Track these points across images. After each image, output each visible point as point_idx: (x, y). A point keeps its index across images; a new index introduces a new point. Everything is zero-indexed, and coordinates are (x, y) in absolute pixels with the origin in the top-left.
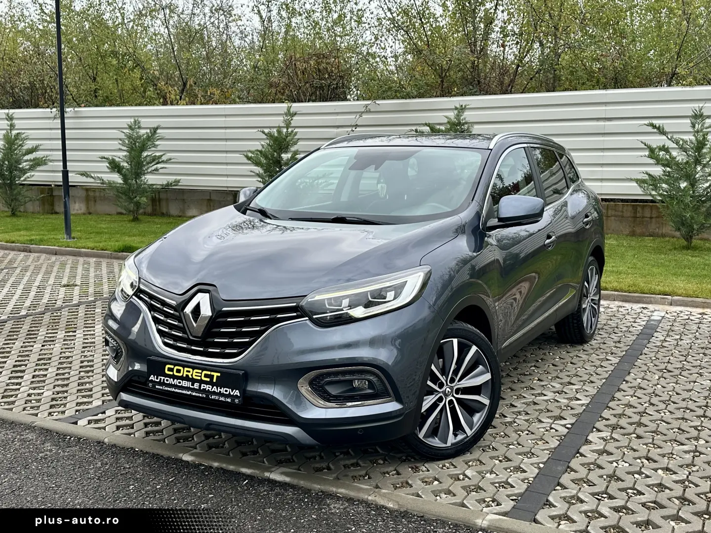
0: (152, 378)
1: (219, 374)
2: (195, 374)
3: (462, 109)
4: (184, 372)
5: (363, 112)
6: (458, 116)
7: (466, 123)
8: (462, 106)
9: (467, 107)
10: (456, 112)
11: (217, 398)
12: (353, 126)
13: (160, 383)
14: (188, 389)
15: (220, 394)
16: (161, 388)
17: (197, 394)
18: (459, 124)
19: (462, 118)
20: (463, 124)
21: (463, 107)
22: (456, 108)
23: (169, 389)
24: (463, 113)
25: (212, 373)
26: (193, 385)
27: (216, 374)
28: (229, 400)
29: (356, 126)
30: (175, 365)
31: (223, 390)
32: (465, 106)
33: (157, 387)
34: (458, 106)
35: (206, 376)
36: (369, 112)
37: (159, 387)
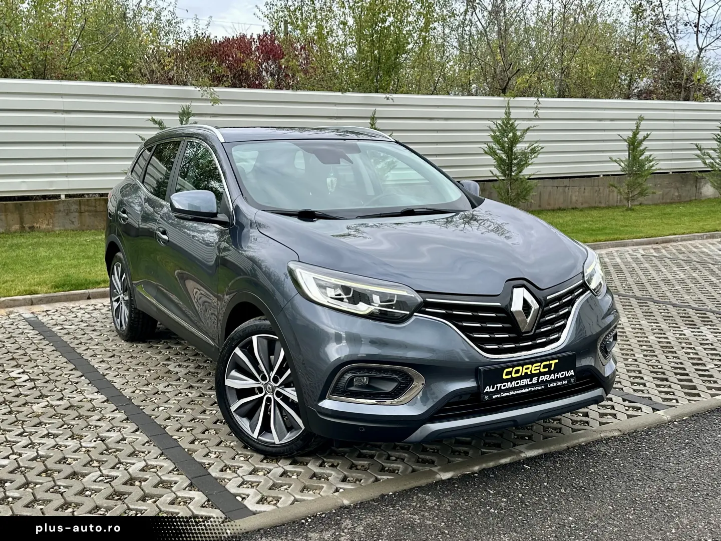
0: (488, 389)
1: (557, 361)
2: (533, 369)
4: (523, 370)
11: (555, 384)
13: (497, 392)
14: (527, 386)
15: (558, 380)
16: (499, 396)
17: (536, 388)
23: (507, 394)
25: (551, 362)
26: (531, 381)
27: (553, 362)
28: (566, 382)
30: (513, 367)
31: (559, 375)
33: (494, 397)
35: (545, 367)
37: (496, 396)
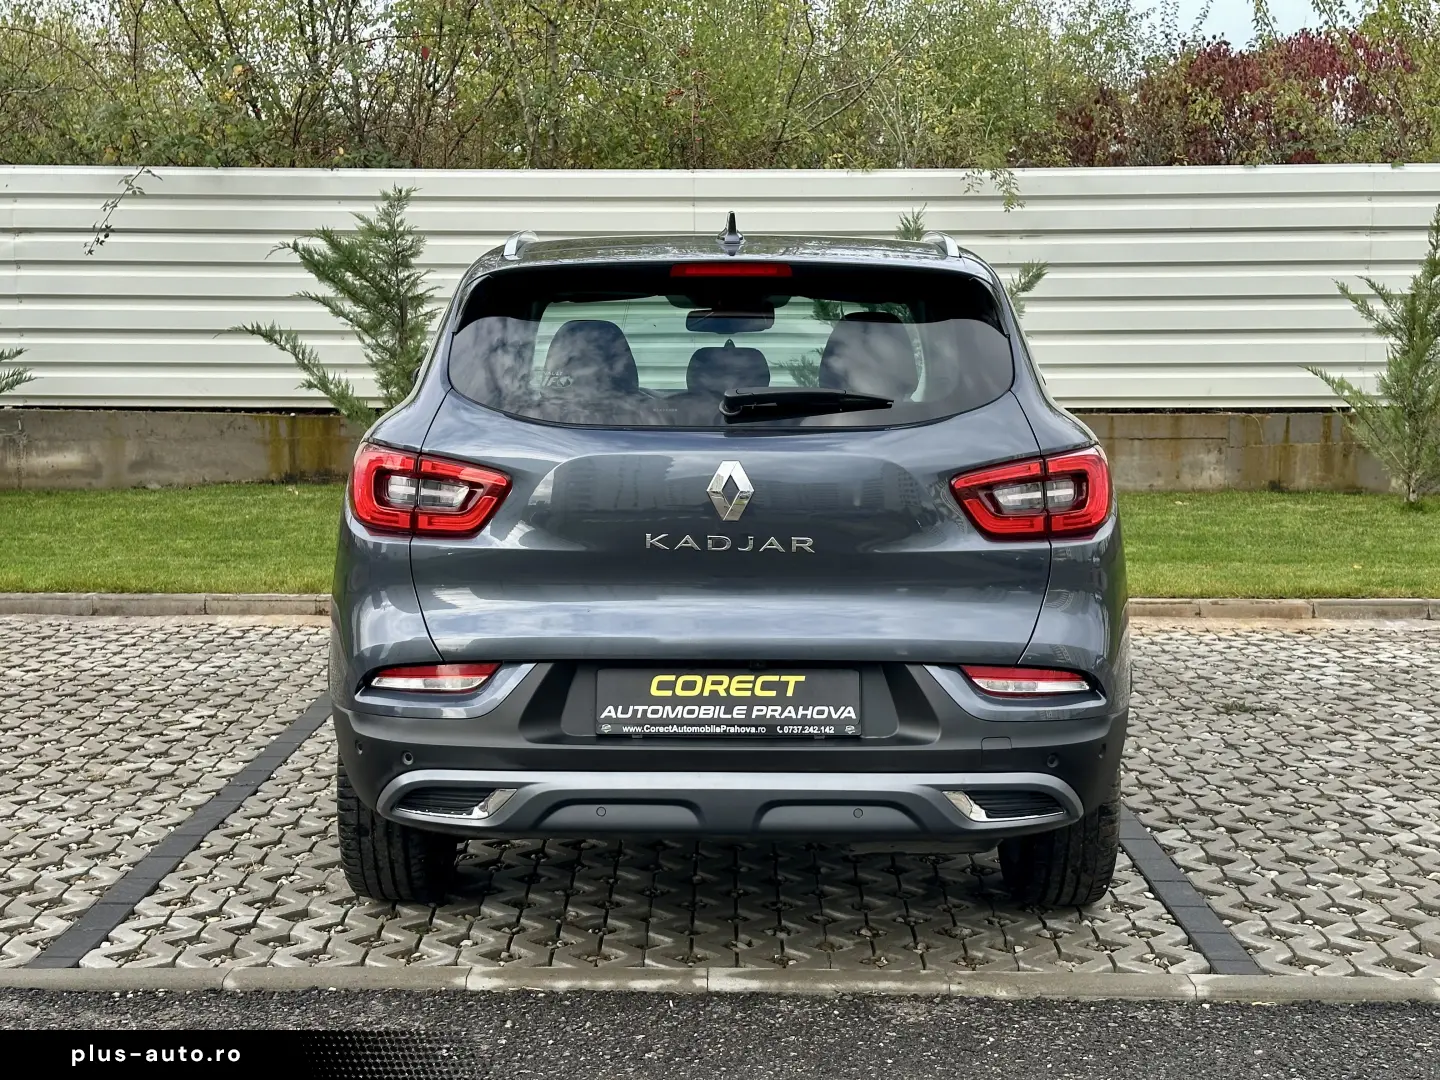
3: (399, 199)
5: (123, 196)
6: (387, 216)
7: (410, 233)
8: (400, 191)
9: (413, 194)
10: (384, 204)
12: (102, 230)
18: (392, 234)
19: (398, 219)
20: (402, 235)
21: (403, 193)
22: (386, 197)
24: (402, 208)
29: (108, 231)
32: (408, 192)
34: (391, 192)
36: (139, 195)
